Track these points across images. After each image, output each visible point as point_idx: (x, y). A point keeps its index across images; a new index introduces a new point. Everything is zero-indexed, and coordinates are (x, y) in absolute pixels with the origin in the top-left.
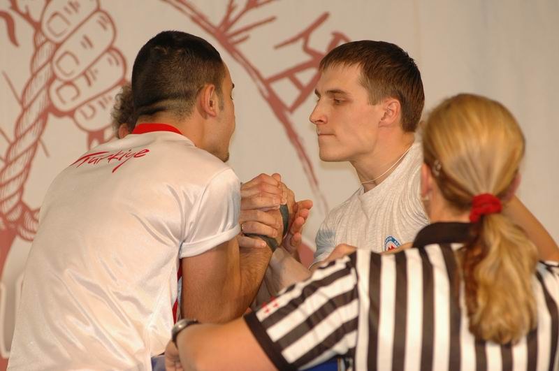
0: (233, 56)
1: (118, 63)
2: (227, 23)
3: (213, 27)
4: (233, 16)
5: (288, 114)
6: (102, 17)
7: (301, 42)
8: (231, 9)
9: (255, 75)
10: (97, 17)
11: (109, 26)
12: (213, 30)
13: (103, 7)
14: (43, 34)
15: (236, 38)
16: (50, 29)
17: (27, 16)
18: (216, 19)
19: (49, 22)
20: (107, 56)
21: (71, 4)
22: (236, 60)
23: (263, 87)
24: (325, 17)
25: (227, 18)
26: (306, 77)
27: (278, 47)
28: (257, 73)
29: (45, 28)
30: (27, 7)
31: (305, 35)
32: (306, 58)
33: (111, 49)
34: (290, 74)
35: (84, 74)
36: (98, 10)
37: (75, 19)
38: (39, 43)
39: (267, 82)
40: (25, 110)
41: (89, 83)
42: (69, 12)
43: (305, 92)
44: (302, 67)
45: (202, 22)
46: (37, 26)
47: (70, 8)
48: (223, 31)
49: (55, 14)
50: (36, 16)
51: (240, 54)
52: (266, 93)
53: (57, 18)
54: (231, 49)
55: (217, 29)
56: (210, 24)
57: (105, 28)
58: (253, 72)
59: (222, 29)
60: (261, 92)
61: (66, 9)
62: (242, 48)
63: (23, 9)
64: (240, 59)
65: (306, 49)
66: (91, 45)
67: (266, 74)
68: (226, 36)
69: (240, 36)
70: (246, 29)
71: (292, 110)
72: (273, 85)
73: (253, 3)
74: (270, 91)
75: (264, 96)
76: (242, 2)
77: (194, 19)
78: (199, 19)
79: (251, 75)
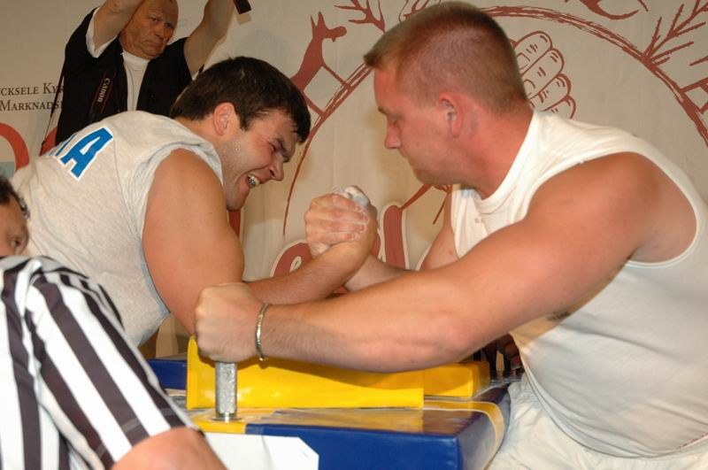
0: (655, 74)
1: (564, 85)
2: (651, 49)
3: (640, 53)
4: (656, 44)
5: (699, 114)
8: (655, 39)
9: (672, 86)
10: (550, 54)
11: (559, 60)
12: (640, 56)
13: (555, 46)
15: (657, 61)
20: (556, 80)
21: (531, 46)
22: (658, 76)
23: (678, 95)
25: (652, 46)
27: (691, 65)
28: (674, 84)
33: (559, 75)
34: (702, 84)
35: (539, 94)
36: (551, 48)
37: (533, 56)
39: (682, 91)
41: (542, 101)
42: (530, 52)
45: (632, 51)
47: (530, 49)
48: (649, 57)
49: (520, 54)
51: (660, 72)
52: (681, 100)
53: (521, 57)
55: (643, 55)
56: (637, 51)
57: (556, 61)
58: (672, 84)
59: (647, 54)
60: (678, 99)
61: (527, 50)
62: (663, 67)
64: (661, 75)
66: (545, 74)
67: (681, 87)
68: (650, 60)
69: (662, 58)
70: (667, 53)
71: (702, 111)
72: (687, 93)
73: (673, 33)
74: (685, 97)
75: (679, 102)
76: (664, 33)
77: (625, 49)
78: (629, 49)
79: (670, 87)
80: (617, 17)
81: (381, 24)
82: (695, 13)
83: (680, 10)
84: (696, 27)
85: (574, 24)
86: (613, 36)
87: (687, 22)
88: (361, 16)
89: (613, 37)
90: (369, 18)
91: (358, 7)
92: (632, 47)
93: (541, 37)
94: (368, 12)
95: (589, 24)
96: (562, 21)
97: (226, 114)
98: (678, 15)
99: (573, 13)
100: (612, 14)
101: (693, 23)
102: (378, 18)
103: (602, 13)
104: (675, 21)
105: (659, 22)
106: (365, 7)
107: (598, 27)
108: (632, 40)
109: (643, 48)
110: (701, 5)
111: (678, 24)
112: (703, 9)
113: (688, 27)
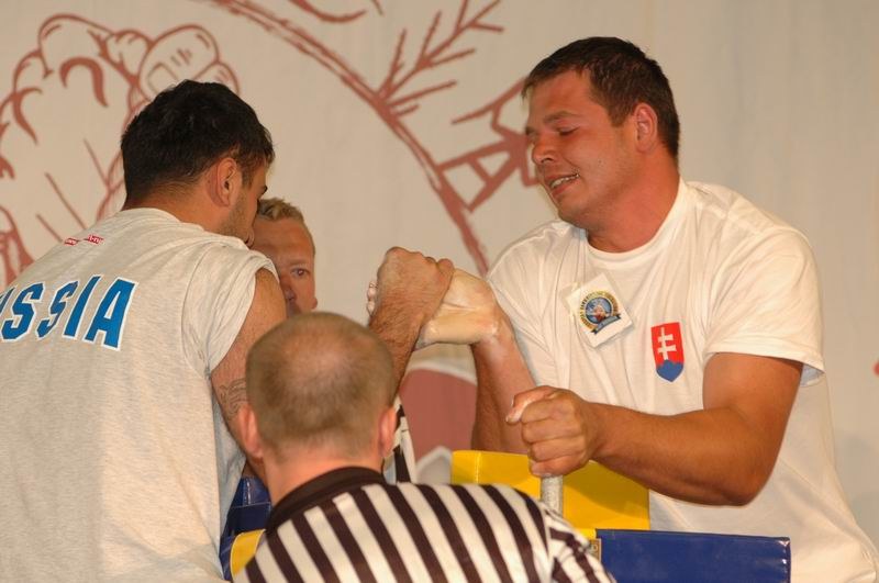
0: (395, 131)
2: (389, 87)
3: (371, 91)
4: (398, 78)
5: (466, 212)
6: (222, 73)
7: (489, 117)
8: (395, 68)
9: (423, 159)
12: (369, 95)
13: (224, 58)
14: (141, 92)
15: (400, 108)
16: (150, 85)
17: (120, 67)
19: (150, 75)
21: (179, 52)
22: (400, 137)
23: (433, 175)
25: (389, 80)
26: (493, 164)
27: (456, 122)
28: (427, 155)
29: (144, 84)
30: (121, 55)
31: (496, 107)
32: (496, 138)
34: (472, 159)
36: (217, 62)
38: (135, 102)
39: (440, 169)
40: (111, 192)
42: (178, 64)
43: (492, 184)
44: (488, 151)
45: (356, 84)
46: (133, 81)
47: (178, 58)
48: (384, 98)
49: (159, 65)
50: (132, 68)
51: (405, 130)
52: (438, 184)
53: (161, 71)
55: (376, 94)
56: (365, 86)
58: (422, 154)
59: (382, 95)
60: (431, 181)
61: (173, 59)
62: (409, 121)
63: (116, 58)
64: (404, 136)
65: (495, 126)
67: (439, 158)
68: (387, 104)
69: (407, 105)
70: (416, 96)
71: (471, 207)
72: (451, 175)
73: (425, 62)
74: (443, 180)
75: (434, 187)
76: (410, 58)
77: (345, 81)
78: (351, 80)
79: (418, 158)
80: (332, 19)
82: (459, 31)
83: (436, 21)
84: (461, 55)
85: (259, 21)
86: (325, 52)
87: (447, 44)
89: (326, 55)
92: (356, 77)
93: (200, 37)
95: (283, 23)
96: (235, 12)
98: (432, 30)
100: (325, 11)
101: (457, 47)
104: (428, 39)
105: (403, 37)
107: (299, 33)
108: (358, 65)
109: (375, 81)
110: (469, 16)
111: (433, 45)
112: (474, 24)
113: (447, 53)
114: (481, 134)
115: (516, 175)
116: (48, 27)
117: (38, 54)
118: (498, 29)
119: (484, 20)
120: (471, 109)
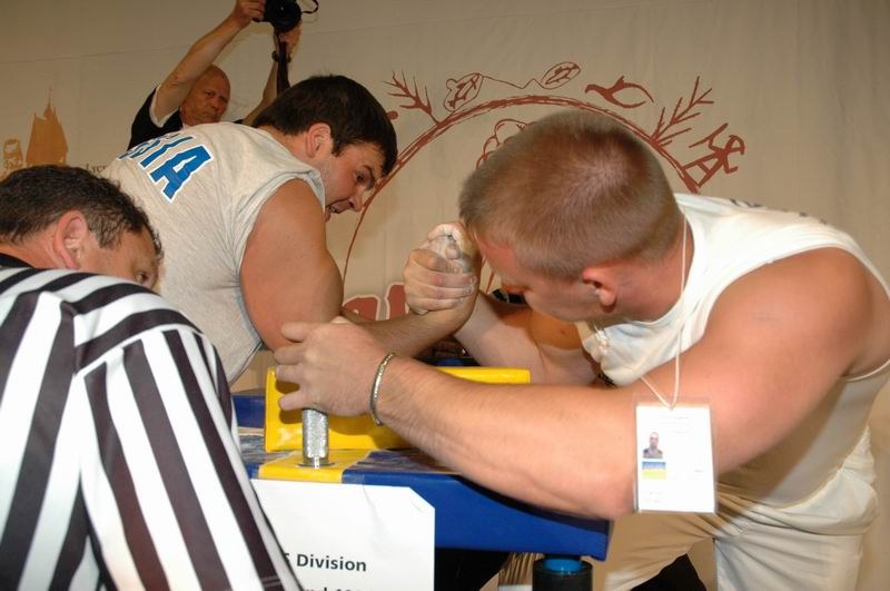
0: (661, 154)
2: (657, 134)
3: (649, 137)
4: (661, 130)
5: (697, 187)
7: (707, 142)
8: (660, 125)
9: (675, 165)
12: (648, 139)
15: (663, 143)
18: (650, 132)
23: (681, 172)
24: (725, 126)
25: (657, 131)
26: (710, 164)
27: (691, 147)
28: (677, 163)
31: (711, 138)
32: (712, 152)
34: (699, 163)
39: (683, 169)
43: (710, 173)
44: (707, 158)
45: (641, 135)
48: (656, 140)
51: (666, 152)
52: (683, 175)
54: (660, 150)
55: (651, 138)
56: (646, 135)
58: (675, 163)
59: (654, 137)
60: (679, 175)
62: (667, 148)
65: (711, 147)
67: (682, 165)
68: (657, 142)
69: (666, 141)
70: (670, 137)
71: (700, 185)
72: (688, 171)
73: (675, 121)
74: (686, 174)
75: (680, 178)
76: (667, 120)
79: (673, 165)
80: (629, 107)
81: (428, 110)
82: (691, 105)
83: (680, 102)
84: (693, 116)
87: (683, 113)
88: (411, 102)
90: (418, 104)
91: (408, 95)
92: (642, 131)
94: (417, 99)
97: (321, 135)
98: (678, 106)
99: (591, 102)
100: (624, 103)
101: (691, 112)
102: (426, 104)
103: (616, 103)
104: (676, 111)
105: (663, 111)
106: (414, 95)
110: (695, 100)
111: (678, 113)
112: (699, 101)
113: (686, 115)
114: (704, 151)
115: (722, 167)
116: (499, 125)
117: (495, 137)
118: (712, 102)
119: (703, 99)
120: (699, 140)
